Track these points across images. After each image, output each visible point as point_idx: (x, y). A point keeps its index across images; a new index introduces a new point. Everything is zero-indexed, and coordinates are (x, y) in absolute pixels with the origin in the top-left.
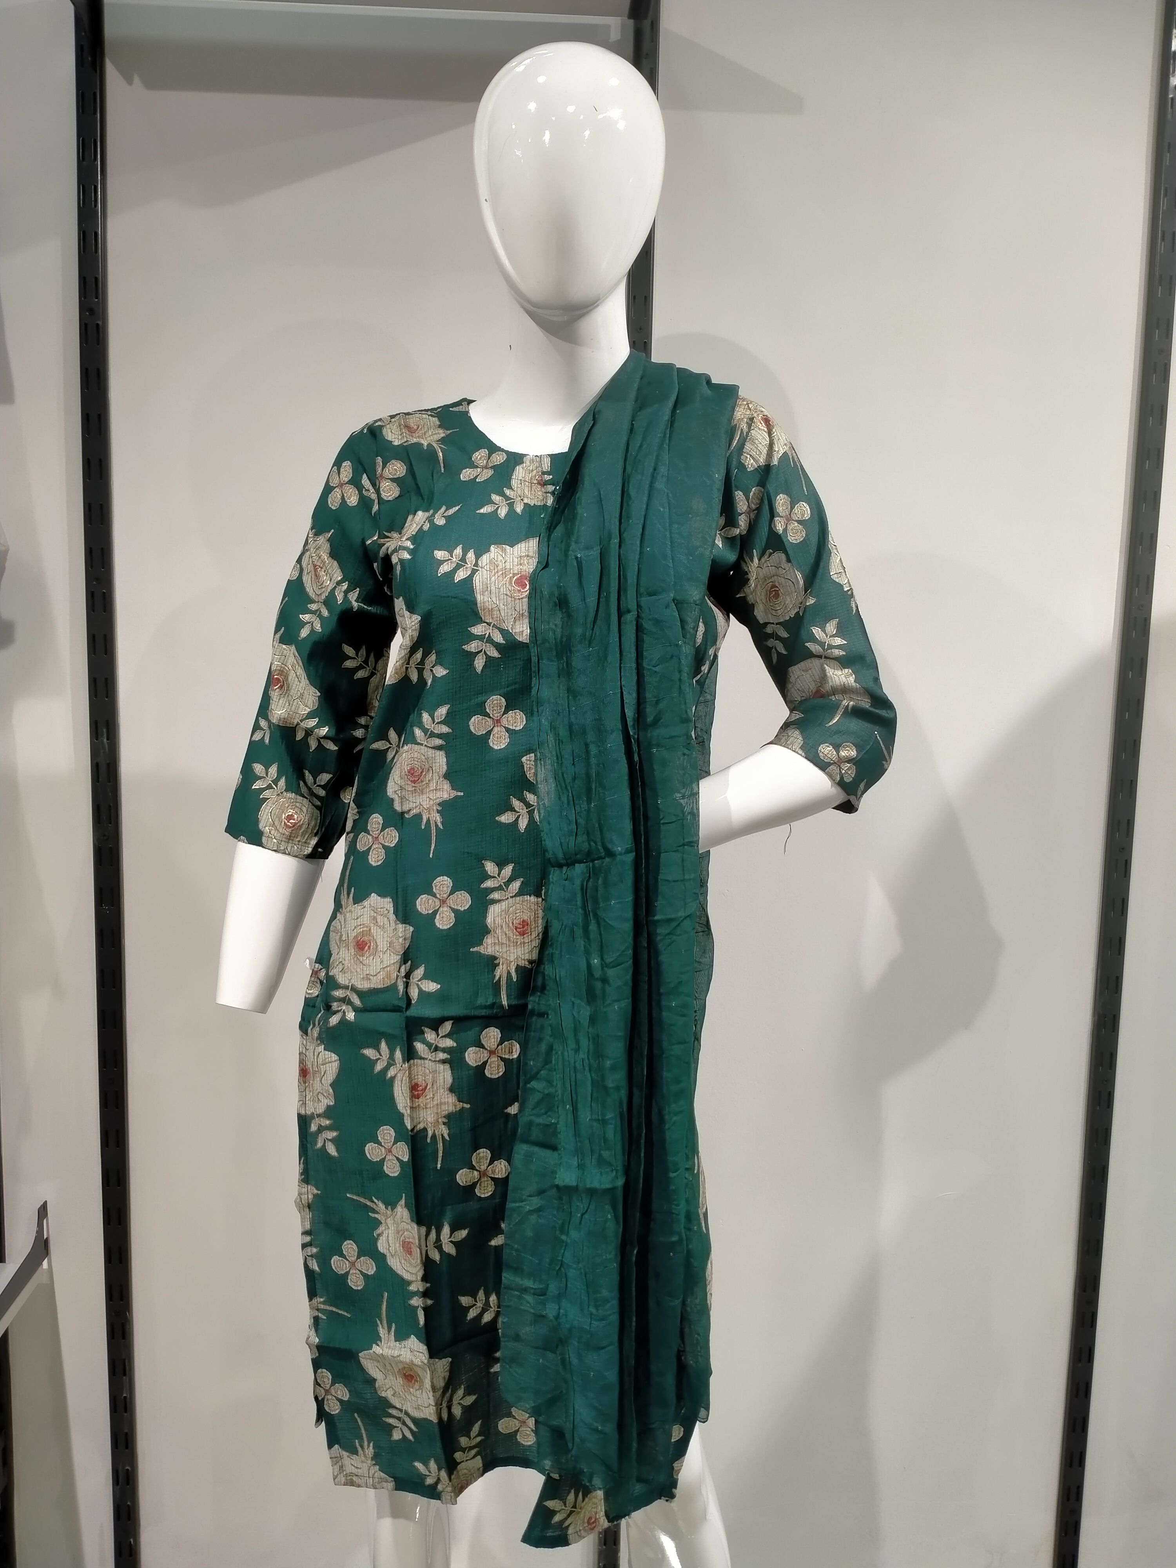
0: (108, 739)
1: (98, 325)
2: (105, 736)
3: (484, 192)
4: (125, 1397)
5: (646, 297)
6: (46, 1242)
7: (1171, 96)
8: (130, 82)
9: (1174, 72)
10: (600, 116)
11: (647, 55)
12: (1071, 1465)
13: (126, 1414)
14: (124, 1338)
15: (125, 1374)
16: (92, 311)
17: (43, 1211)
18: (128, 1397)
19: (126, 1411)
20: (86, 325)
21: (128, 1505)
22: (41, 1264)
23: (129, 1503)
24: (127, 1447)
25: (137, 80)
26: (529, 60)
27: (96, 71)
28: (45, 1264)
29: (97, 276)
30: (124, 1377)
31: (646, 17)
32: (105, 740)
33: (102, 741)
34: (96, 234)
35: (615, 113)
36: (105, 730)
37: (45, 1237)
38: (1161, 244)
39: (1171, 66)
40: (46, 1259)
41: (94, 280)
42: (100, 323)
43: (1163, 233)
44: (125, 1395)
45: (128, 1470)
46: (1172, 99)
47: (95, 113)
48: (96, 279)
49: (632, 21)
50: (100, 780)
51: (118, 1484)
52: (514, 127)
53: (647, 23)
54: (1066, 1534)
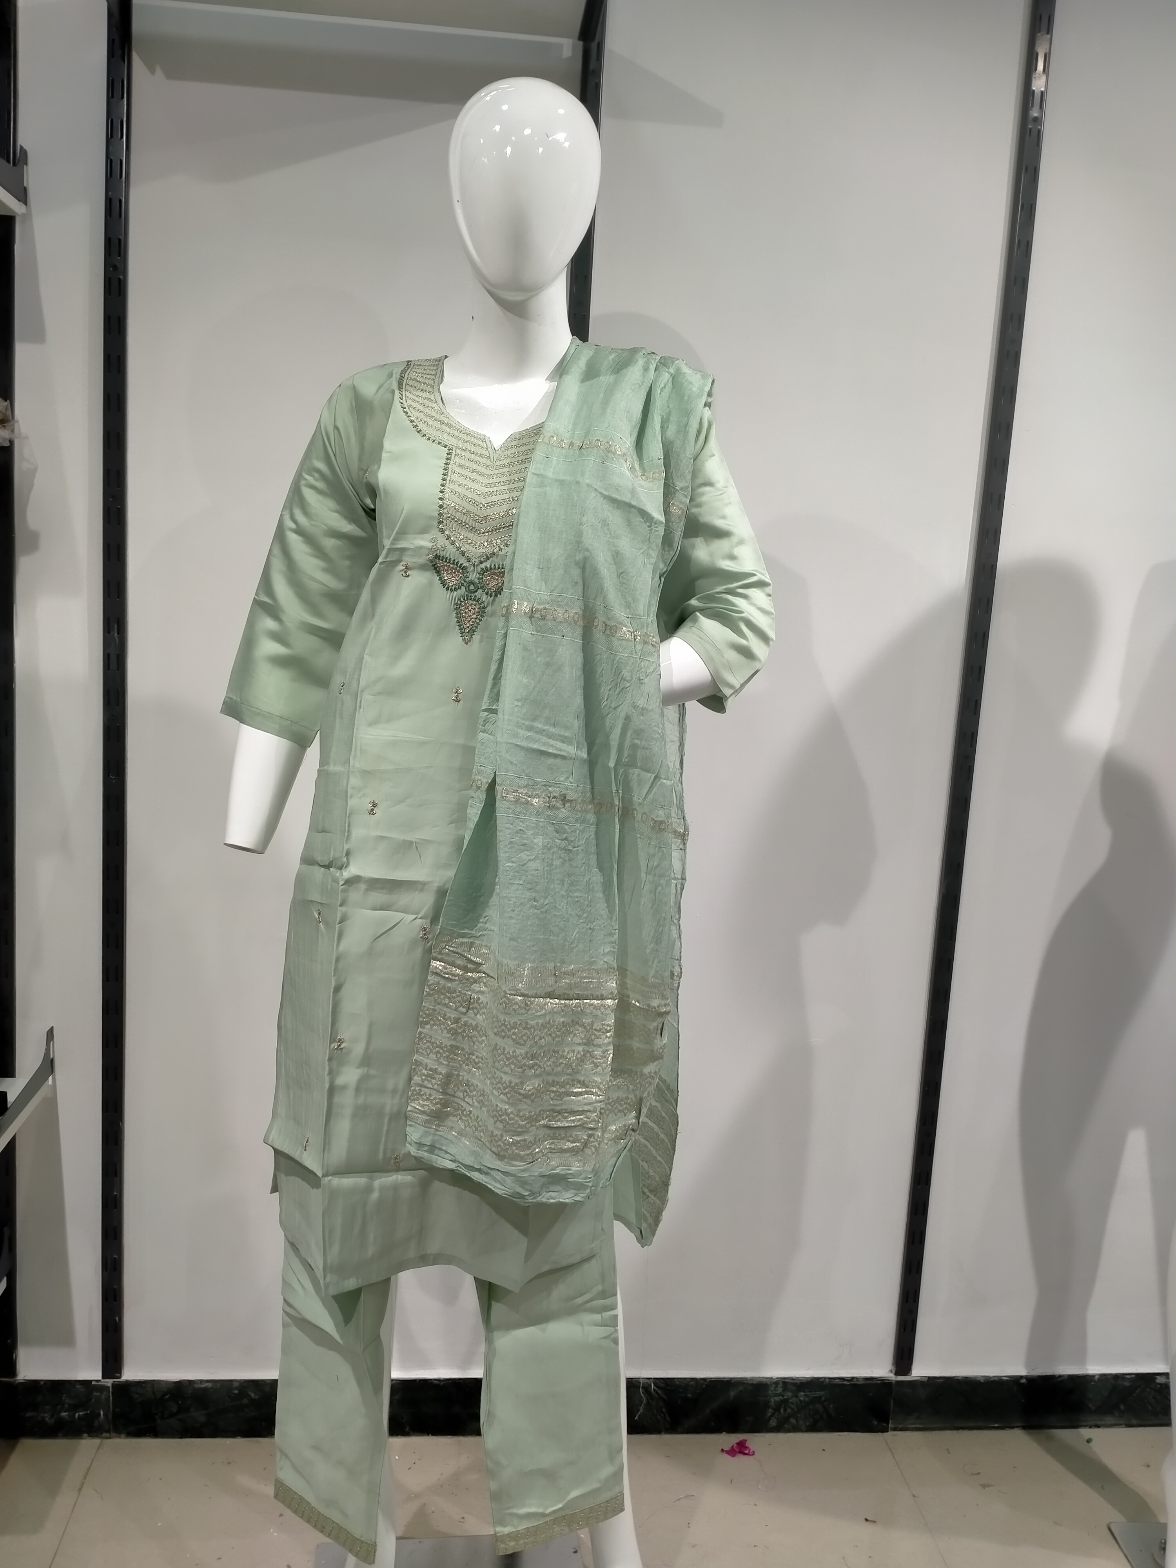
0: (118, 634)
1: (120, 279)
2: (116, 630)
3: (456, 195)
4: (115, 1195)
5: (586, 276)
6: (52, 1061)
7: (1030, 127)
8: (153, 71)
9: (1032, 106)
10: (550, 139)
11: (593, 71)
12: (910, 1273)
13: (115, 1210)
14: (116, 1144)
15: (116, 1176)
16: (115, 267)
17: (50, 1034)
18: (118, 1194)
19: (116, 1208)
20: (110, 278)
21: (115, 1289)
22: (47, 1079)
23: (115, 1287)
24: (115, 1239)
25: (158, 70)
26: (495, 92)
27: (124, 62)
28: (50, 1078)
29: (120, 237)
30: (115, 1178)
31: (593, 39)
32: (116, 634)
33: (114, 634)
34: (120, 201)
35: (561, 136)
36: (116, 626)
37: (51, 1057)
38: (1017, 250)
39: (1031, 102)
40: (51, 1077)
41: (117, 241)
42: (121, 277)
43: (1019, 241)
44: (115, 1193)
45: (115, 1258)
46: (1030, 130)
47: (123, 97)
48: (120, 240)
49: (581, 43)
50: (111, 668)
51: (106, 1270)
52: (482, 141)
53: (594, 46)
54: (904, 1330)
